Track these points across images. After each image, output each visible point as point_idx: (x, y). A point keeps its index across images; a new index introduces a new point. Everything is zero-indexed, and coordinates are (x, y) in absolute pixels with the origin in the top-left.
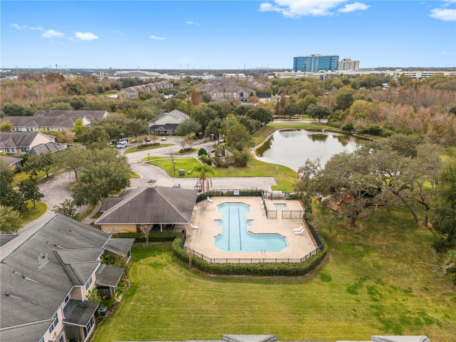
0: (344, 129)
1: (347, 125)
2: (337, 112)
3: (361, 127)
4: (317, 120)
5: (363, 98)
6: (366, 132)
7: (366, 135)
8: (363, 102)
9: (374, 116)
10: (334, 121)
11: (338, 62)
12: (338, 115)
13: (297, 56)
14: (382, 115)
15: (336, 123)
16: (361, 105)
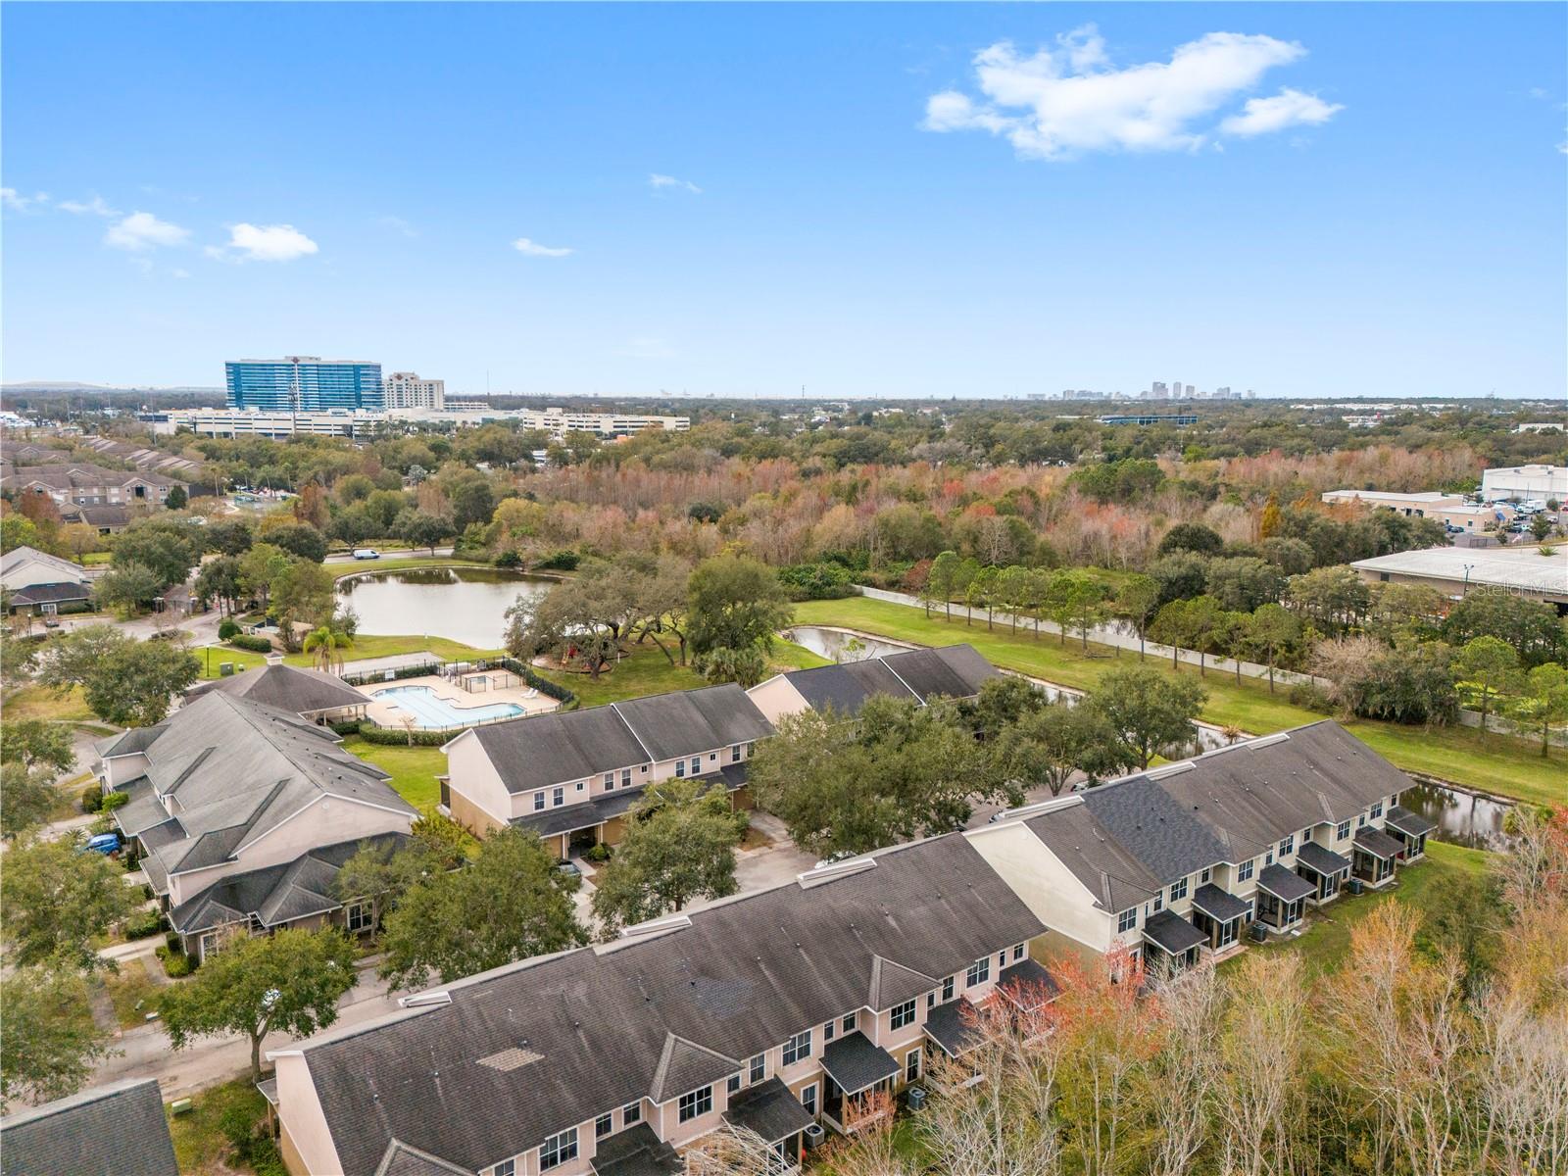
0: (499, 564)
1: (506, 555)
2: (471, 527)
3: (538, 557)
4: (427, 551)
5: (515, 494)
6: (548, 565)
7: (550, 571)
8: (522, 503)
9: (555, 533)
10: (471, 548)
11: (379, 383)
12: (476, 534)
13: (236, 359)
14: (569, 528)
15: (474, 553)
16: (518, 511)
